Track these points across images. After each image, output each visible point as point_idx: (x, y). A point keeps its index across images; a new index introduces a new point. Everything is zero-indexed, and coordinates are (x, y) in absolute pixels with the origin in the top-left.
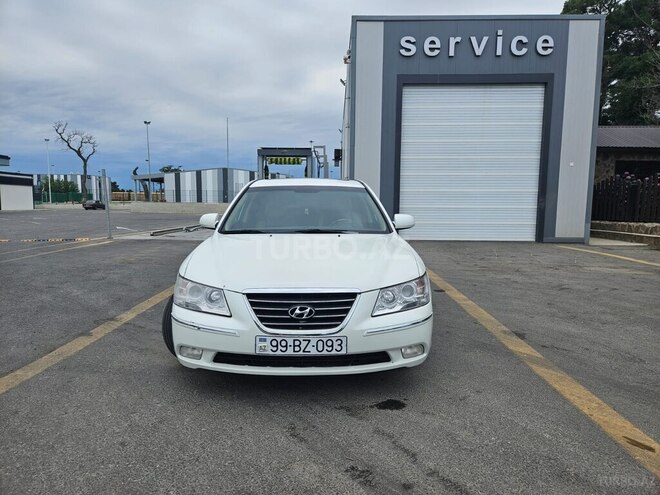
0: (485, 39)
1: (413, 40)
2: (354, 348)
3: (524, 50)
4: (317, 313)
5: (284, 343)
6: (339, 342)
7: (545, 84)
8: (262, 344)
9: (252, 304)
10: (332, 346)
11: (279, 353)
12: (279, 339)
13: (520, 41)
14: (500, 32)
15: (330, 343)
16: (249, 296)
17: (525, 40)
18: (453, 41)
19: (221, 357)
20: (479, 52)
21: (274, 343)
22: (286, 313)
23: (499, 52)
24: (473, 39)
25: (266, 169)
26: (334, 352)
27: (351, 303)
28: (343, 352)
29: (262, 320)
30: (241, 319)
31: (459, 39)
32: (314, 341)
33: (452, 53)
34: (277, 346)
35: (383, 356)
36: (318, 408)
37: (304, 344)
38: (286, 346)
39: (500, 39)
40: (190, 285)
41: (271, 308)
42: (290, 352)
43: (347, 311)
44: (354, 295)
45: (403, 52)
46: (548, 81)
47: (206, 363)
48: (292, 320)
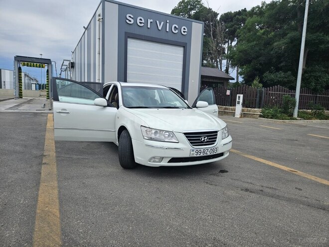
0: (162, 23)
1: (132, 17)
2: (220, 151)
3: (177, 31)
4: (209, 139)
5: (200, 151)
6: (216, 149)
7: (184, 47)
8: (193, 152)
9: (187, 137)
10: (214, 151)
11: (198, 155)
12: (198, 150)
13: (175, 27)
14: (168, 21)
16: (185, 134)
17: (177, 27)
18: (149, 21)
20: (160, 28)
21: (197, 152)
22: (199, 140)
23: (168, 30)
24: (158, 22)
25: (20, 69)
26: (215, 153)
27: (217, 135)
28: (217, 153)
29: (191, 143)
30: (183, 143)
31: (152, 21)
32: (209, 149)
33: (149, 27)
35: (222, 154)
36: (204, 176)
37: (206, 151)
38: (201, 153)
39: (168, 24)
41: (194, 138)
42: (202, 155)
43: (216, 138)
45: (127, 21)
48: (202, 142)
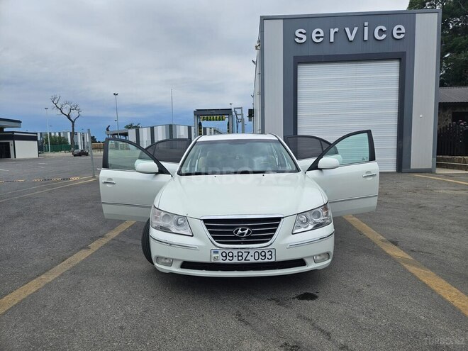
0: (356, 29)
1: (304, 31)
2: (280, 257)
3: (384, 36)
4: (254, 232)
5: (231, 254)
6: (270, 253)
7: (400, 60)
8: (216, 255)
9: (208, 227)
10: (265, 256)
11: (227, 261)
12: (227, 252)
13: (381, 30)
14: (366, 24)
15: (263, 254)
16: (205, 221)
17: (384, 29)
18: (332, 31)
19: (185, 265)
20: (351, 38)
21: (224, 254)
22: (231, 233)
23: (366, 38)
24: (347, 30)
25: (200, 124)
26: (266, 260)
27: (277, 225)
28: (273, 260)
29: (214, 238)
30: (200, 238)
31: (337, 30)
32: (252, 253)
33: (332, 40)
34: (226, 256)
35: (301, 262)
37: (245, 255)
38: (232, 256)
39: (366, 29)
40: (163, 214)
41: (221, 229)
42: (235, 260)
43: (275, 231)
44: (279, 219)
45: (297, 40)
46: (402, 57)
47: (176, 269)
48: (236, 238)
